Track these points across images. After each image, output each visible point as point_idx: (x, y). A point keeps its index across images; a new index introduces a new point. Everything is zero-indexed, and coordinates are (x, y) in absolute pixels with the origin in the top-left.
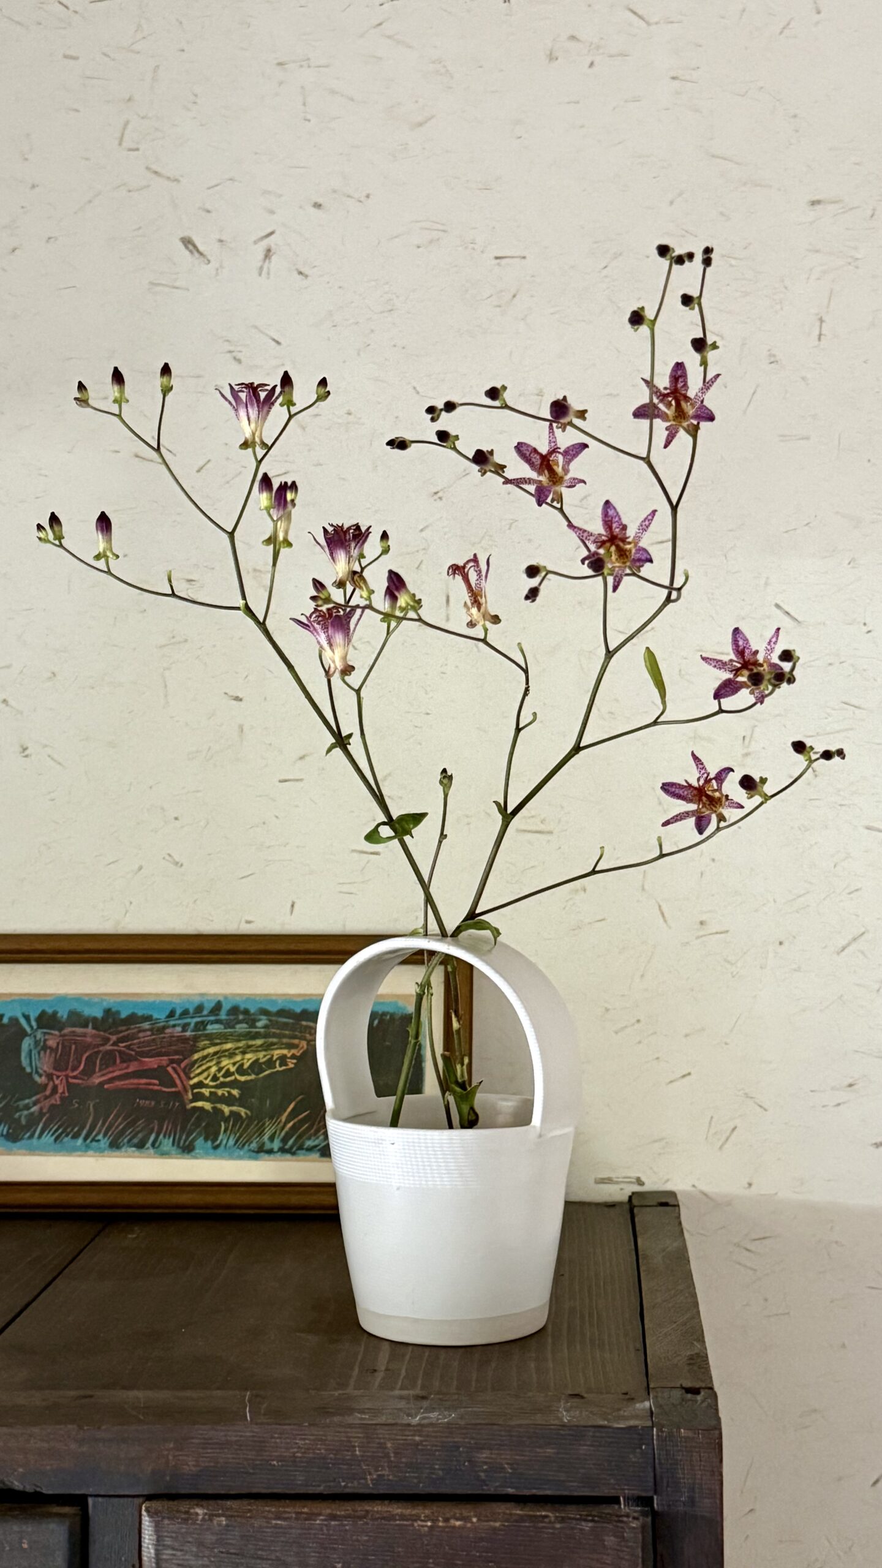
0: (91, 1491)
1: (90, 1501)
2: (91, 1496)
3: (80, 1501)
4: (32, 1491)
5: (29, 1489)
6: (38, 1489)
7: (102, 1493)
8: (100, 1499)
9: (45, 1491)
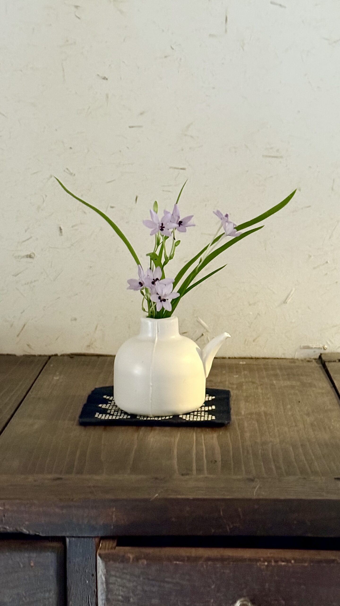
0: (68, 534)
1: (68, 540)
2: (68, 537)
3: (62, 539)
4: (34, 534)
5: (32, 533)
6: (38, 534)
7: (75, 535)
8: (73, 539)
9: (41, 534)
